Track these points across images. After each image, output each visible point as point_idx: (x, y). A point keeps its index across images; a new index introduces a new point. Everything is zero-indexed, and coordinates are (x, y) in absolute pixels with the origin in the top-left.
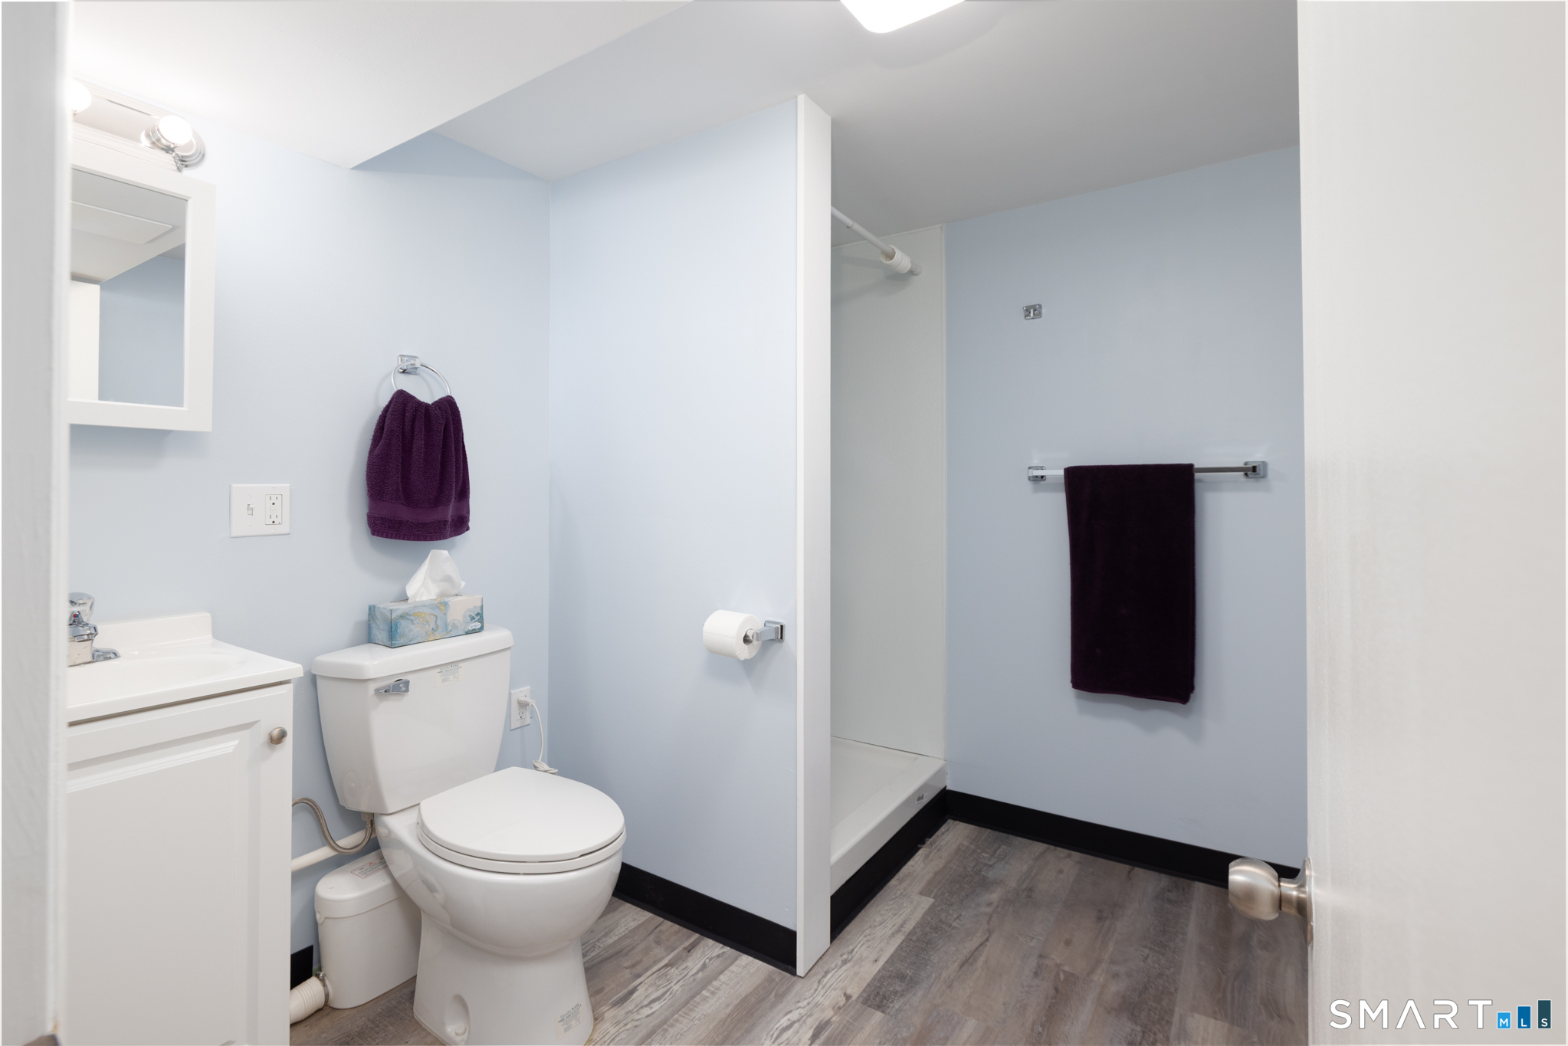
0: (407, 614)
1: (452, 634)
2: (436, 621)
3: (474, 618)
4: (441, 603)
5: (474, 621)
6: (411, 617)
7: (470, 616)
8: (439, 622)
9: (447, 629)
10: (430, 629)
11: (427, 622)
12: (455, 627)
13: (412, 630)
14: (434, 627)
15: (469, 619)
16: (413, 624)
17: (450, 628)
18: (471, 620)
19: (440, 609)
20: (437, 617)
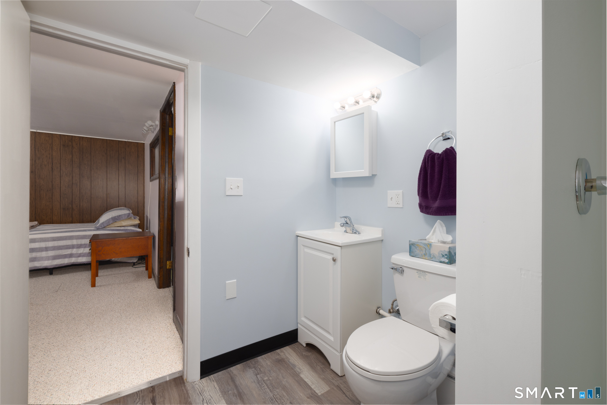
0: (414, 244)
1: (433, 259)
2: (426, 251)
3: (444, 256)
4: (428, 244)
5: (444, 257)
6: (416, 246)
7: (442, 254)
8: (427, 252)
9: (430, 257)
10: (423, 254)
11: (422, 250)
12: (434, 257)
13: (416, 251)
14: (425, 253)
15: (441, 256)
16: (416, 249)
17: (432, 256)
18: (442, 256)
19: (427, 246)
20: (426, 249)
